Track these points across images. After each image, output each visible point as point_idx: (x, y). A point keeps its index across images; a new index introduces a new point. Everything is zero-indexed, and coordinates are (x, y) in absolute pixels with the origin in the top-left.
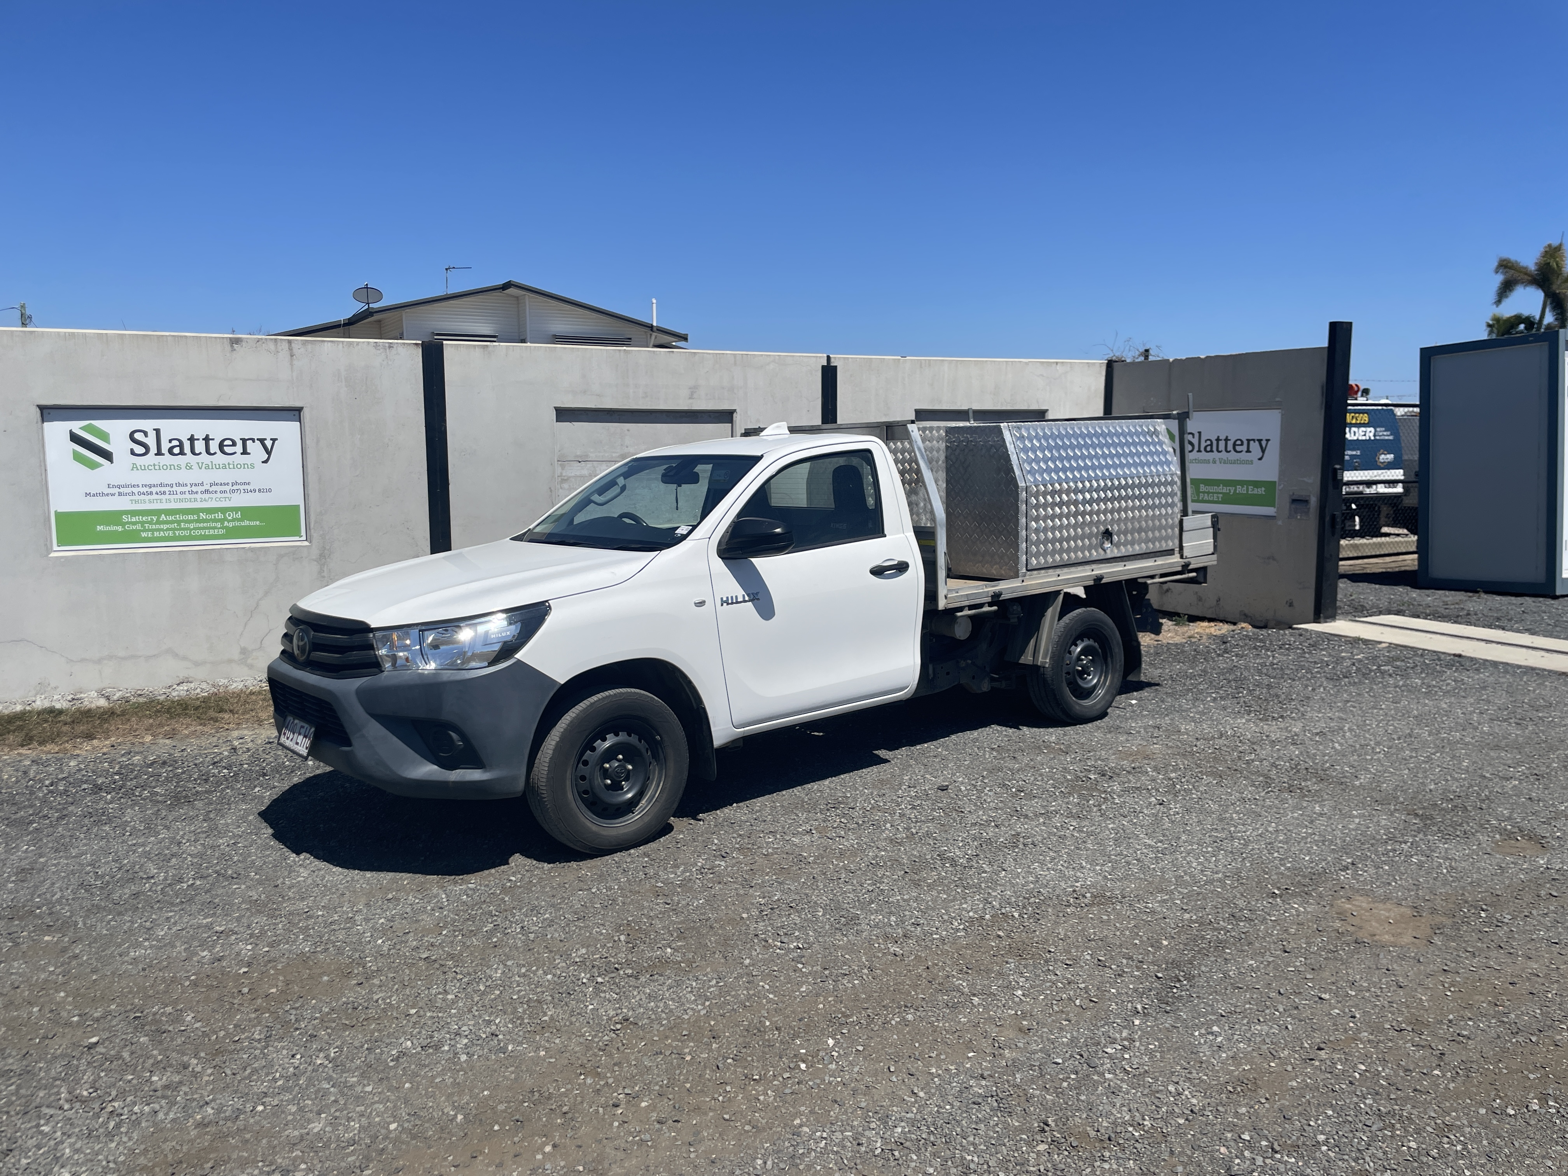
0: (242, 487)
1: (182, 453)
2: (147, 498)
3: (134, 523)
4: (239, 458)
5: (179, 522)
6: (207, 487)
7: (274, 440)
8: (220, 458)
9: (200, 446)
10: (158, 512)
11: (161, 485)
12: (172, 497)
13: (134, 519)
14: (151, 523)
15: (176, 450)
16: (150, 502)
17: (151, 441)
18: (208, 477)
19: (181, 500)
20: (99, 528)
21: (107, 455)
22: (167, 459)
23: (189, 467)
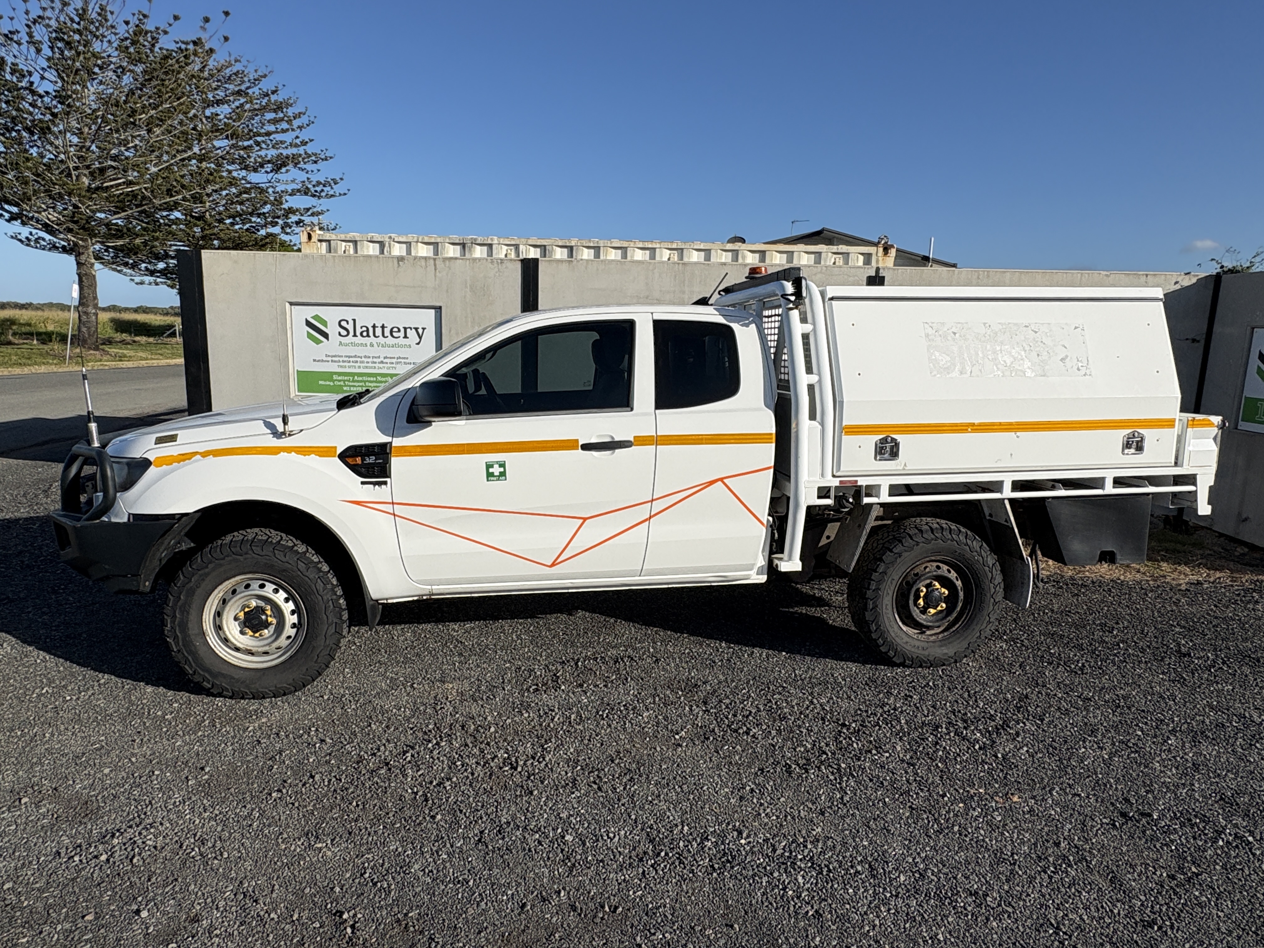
0: (403, 361)
1: (368, 336)
2: (347, 364)
3: (340, 381)
4: (402, 341)
5: (365, 382)
6: (382, 359)
7: (424, 329)
8: (390, 341)
9: (379, 331)
10: (353, 374)
11: (355, 356)
12: (362, 365)
13: (340, 378)
14: (349, 381)
15: (365, 334)
16: (349, 367)
17: (350, 327)
18: (383, 352)
19: (367, 367)
20: (320, 382)
21: (326, 336)
22: (359, 340)
23: (372, 345)
